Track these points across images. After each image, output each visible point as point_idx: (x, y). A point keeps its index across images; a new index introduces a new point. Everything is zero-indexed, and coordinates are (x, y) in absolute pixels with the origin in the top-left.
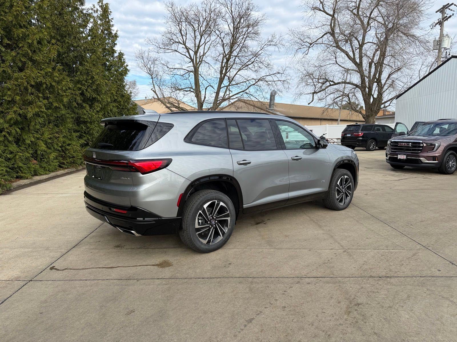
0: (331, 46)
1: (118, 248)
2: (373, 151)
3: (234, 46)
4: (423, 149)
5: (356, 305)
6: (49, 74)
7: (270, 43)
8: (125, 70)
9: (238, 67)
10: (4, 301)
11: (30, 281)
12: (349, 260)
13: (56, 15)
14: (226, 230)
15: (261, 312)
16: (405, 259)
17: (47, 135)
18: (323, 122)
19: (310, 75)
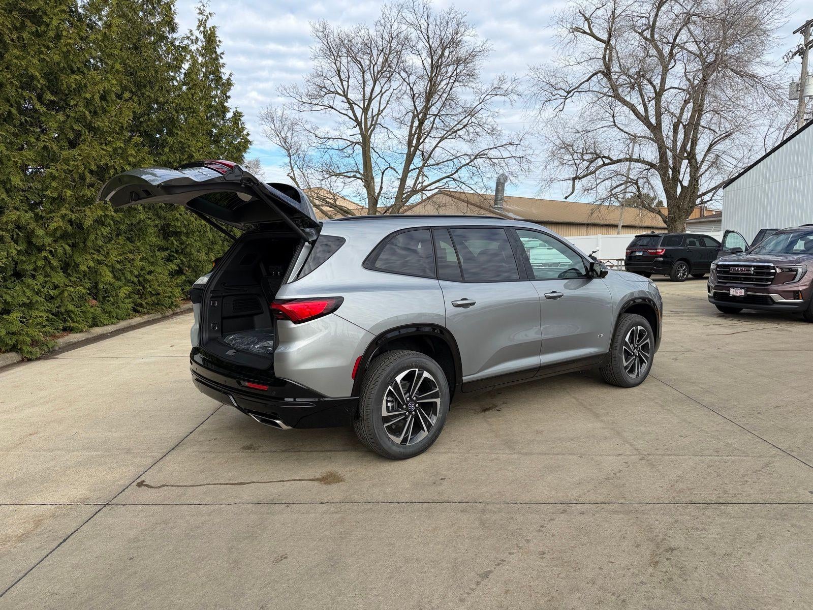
0: (605, 94)
1: (249, 451)
2: (683, 281)
3: (432, 97)
4: (776, 279)
5: (667, 550)
6: (120, 151)
7: (496, 91)
8: (245, 142)
9: (440, 134)
10: (67, 538)
11: (105, 505)
12: (651, 474)
13: (129, 48)
14: (433, 420)
15: (504, 561)
16: (750, 472)
17: (114, 257)
18: (592, 230)
19: (567, 147)
